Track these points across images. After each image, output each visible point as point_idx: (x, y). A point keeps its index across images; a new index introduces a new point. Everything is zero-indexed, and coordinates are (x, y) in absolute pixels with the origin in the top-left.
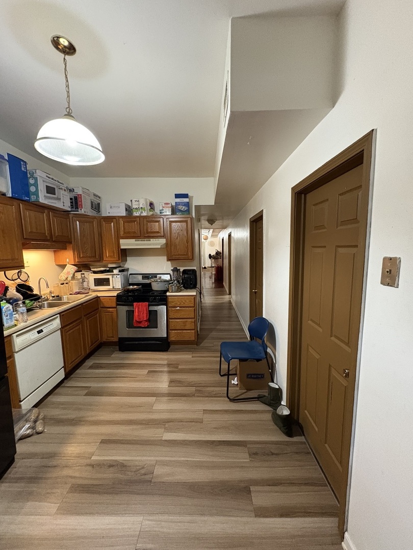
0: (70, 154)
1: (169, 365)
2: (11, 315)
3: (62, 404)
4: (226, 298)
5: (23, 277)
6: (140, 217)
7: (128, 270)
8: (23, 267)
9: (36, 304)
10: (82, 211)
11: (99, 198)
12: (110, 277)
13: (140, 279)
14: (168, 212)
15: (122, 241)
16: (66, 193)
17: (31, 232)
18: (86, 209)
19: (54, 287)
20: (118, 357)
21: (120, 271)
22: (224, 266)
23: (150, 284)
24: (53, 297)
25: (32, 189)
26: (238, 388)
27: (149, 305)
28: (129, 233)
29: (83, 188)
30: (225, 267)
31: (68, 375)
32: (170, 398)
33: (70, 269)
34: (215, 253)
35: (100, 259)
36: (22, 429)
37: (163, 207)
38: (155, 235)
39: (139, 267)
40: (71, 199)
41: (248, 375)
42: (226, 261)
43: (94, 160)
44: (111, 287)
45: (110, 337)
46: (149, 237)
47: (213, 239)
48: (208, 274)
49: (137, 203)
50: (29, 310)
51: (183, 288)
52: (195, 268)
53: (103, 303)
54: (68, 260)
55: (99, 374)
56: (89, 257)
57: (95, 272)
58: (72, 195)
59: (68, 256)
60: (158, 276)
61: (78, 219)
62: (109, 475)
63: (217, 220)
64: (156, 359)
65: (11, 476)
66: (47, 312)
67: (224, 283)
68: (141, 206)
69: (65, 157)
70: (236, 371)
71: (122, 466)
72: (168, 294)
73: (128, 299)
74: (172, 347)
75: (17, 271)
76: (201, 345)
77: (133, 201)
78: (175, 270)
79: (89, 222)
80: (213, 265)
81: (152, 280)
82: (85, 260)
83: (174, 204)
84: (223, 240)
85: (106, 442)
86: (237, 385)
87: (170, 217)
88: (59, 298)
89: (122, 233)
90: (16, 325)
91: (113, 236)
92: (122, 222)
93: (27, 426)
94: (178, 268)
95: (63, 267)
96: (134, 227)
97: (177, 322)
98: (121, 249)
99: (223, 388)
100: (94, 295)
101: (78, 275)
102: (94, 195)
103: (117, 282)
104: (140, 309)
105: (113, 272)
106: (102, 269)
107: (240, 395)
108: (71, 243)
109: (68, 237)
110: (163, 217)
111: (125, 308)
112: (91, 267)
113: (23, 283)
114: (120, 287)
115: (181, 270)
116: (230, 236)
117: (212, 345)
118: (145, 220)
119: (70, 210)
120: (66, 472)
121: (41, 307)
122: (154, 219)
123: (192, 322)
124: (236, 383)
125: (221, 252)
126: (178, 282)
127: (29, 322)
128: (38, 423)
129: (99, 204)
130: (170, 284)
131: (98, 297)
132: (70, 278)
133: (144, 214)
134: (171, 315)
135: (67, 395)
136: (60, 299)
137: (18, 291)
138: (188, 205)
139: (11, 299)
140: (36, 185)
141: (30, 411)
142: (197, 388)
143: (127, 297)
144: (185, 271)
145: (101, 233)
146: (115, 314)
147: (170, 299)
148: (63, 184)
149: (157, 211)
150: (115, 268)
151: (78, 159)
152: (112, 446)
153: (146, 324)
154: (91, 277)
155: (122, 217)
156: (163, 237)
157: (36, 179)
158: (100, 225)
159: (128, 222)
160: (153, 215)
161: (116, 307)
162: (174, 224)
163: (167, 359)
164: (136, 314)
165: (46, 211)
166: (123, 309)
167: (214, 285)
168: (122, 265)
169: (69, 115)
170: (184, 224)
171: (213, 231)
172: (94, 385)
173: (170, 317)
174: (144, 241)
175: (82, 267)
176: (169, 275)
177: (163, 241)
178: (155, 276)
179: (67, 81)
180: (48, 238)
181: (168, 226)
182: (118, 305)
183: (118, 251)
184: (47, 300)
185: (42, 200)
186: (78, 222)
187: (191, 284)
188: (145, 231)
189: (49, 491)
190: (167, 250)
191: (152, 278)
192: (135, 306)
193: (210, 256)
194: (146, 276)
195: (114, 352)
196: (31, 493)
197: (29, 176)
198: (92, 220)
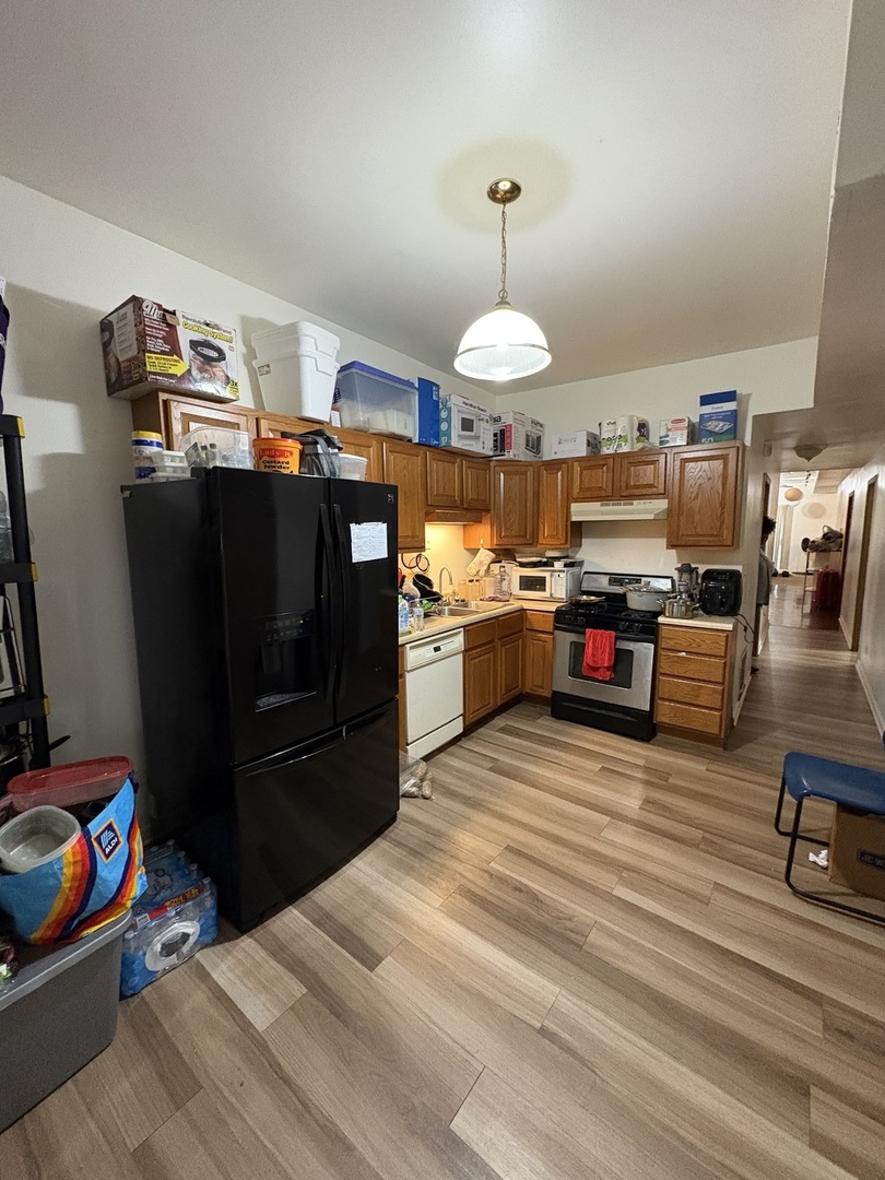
0: (499, 364)
1: (647, 769)
2: (407, 617)
3: (458, 770)
4: (844, 658)
5: (423, 564)
6: (614, 456)
7: (581, 563)
8: (422, 548)
9: (435, 607)
10: (509, 455)
11: (541, 426)
12: (547, 575)
13: (603, 584)
14: (680, 439)
15: (574, 507)
16: (488, 426)
17: (437, 495)
18: (517, 451)
19: (459, 584)
20: (547, 726)
21: (566, 565)
22: (847, 570)
23: (624, 595)
24: (457, 601)
25: (444, 426)
26: (827, 878)
27: (617, 638)
28: (589, 489)
29: (515, 413)
30: (851, 574)
31: (469, 730)
32: (639, 830)
33: (485, 556)
34: (820, 535)
35: (533, 542)
36: (407, 784)
37: (669, 430)
38: (644, 491)
39: (605, 559)
40: (495, 435)
41: (863, 854)
42: (854, 559)
43: (533, 366)
44: (546, 594)
45: (537, 686)
46: (630, 497)
47: (822, 499)
48: (794, 591)
49: (612, 427)
50: (426, 615)
51: (701, 612)
52: (739, 568)
53: (531, 623)
54: (482, 541)
55: (514, 744)
56: (516, 536)
57: (522, 565)
58: (497, 428)
59: (484, 534)
60: (643, 579)
61: (503, 468)
62: (512, 899)
63: (827, 445)
64: (621, 751)
65: (392, 835)
66: (447, 622)
67: (841, 620)
68: (619, 433)
69: (492, 371)
70: (829, 837)
71: (535, 899)
72: (661, 619)
73: (576, 620)
74: (660, 736)
75: (416, 554)
76: (738, 751)
77: (604, 425)
78: (686, 569)
79: (521, 474)
80: (811, 568)
81: (630, 587)
82: (505, 541)
83: (696, 420)
84: (851, 499)
85: (512, 851)
86: (826, 868)
87: (685, 449)
88: (464, 603)
89: (576, 490)
90: (410, 633)
91: (559, 497)
92: (577, 468)
93: (412, 781)
94: (693, 566)
95: (474, 552)
96: (602, 477)
97: (678, 685)
98: (572, 522)
99: (777, 860)
100: (516, 605)
101: (496, 568)
102: (533, 422)
103: (559, 586)
104: (598, 644)
105: (553, 566)
106: (535, 559)
107: (827, 894)
108: (488, 511)
109: (485, 501)
110: (666, 451)
111: (569, 637)
112: (517, 555)
113: (422, 573)
114: (564, 596)
115: (701, 571)
116: (872, 486)
117: (769, 760)
118: (625, 462)
119: (492, 454)
120: (456, 865)
121: (440, 613)
122: (644, 458)
123: (715, 691)
124: (824, 863)
125: (844, 532)
126: (690, 596)
127: (425, 632)
128: (425, 783)
129: (539, 438)
130: (670, 598)
131: (523, 610)
132: (482, 573)
133: (625, 449)
134: (664, 666)
135: (464, 760)
136: (466, 606)
137: (415, 584)
138: (733, 417)
139: (406, 594)
140: (448, 419)
141: (417, 763)
142: (707, 836)
143: (575, 616)
144: (709, 575)
145: (538, 494)
146: (549, 645)
147: (664, 632)
148: (485, 411)
149: (654, 440)
150: (558, 559)
151: (509, 369)
152: (522, 861)
153: (608, 675)
154: (515, 573)
155: (579, 459)
156: (663, 495)
157: (449, 410)
158: (538, 478)
159: (590, 468)
160: (642, 449)
161: (552, 633)
162: (692, 464)
163: (646, 758)
164: (589, 651)
165: (458, 460)
166: (566, 639)
167: (807, 622)
168: (570, 554)
169: (503, 303)
170: (718, 464)
171: (820, 477)
172: (504, 759)
173: (662, 671)
174: (620, 504)
175: (503, 554)
176: (670, 580)
177: (662, 504)
178: (636, 578)
179: (504, 247)
180: (458, 504)
181: (677, 471)
182: (556, 628)
183: (567, 526)
184: (449, 604)
185: (456, 443)
186: (502, 475)
187: (722, 604)
188: (624, 485)
189: (433, 877)
190: (669, 526)
191: (629, 583)
192: (588, 635)
193: (806, 544)
194: (616, 579)
195: (541, 715)
196: (412, 868)
197: (441, 406)
198: (524, 469)
